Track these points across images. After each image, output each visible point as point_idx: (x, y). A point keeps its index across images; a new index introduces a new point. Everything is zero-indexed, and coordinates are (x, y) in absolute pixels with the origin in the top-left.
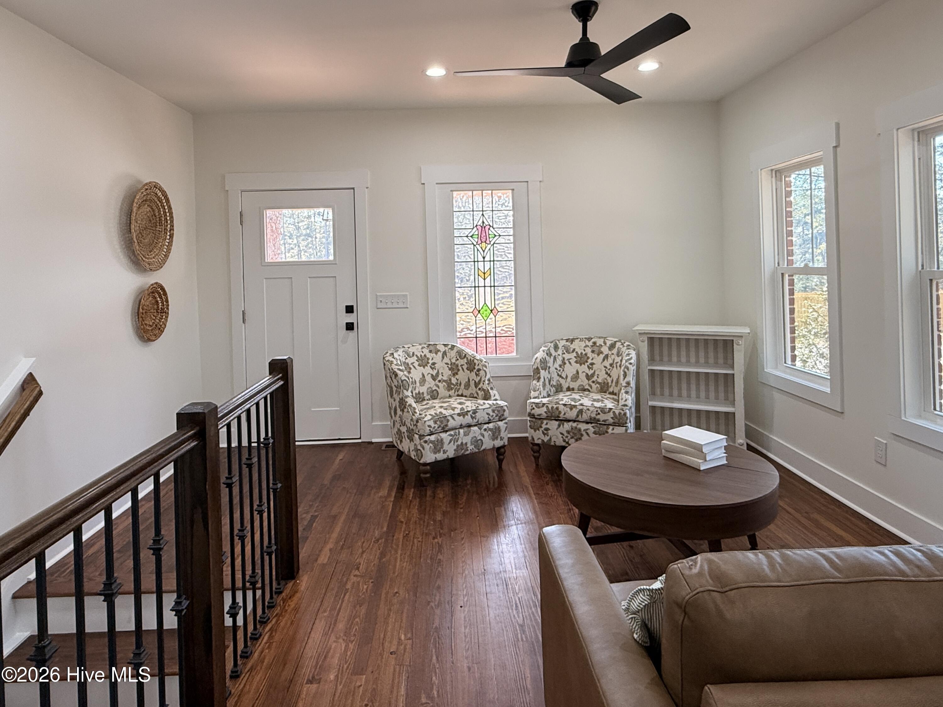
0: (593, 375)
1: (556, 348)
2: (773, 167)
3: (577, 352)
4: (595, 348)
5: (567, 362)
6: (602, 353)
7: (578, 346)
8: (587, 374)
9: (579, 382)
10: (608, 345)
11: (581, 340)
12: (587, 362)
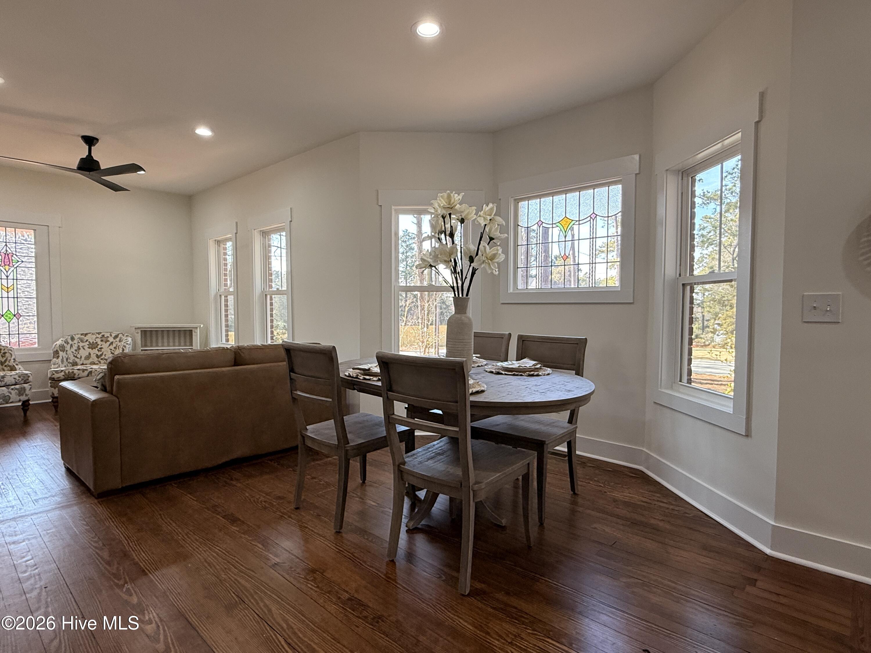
0: (101, 355)
1: (73, 339)
2: (216, 239)
3: (89, 342)
4: (103, 339)
5: (81, 348)
6: (108, 341)
7: (91, 338)
8: (97, 355)
9: (91, 360)
10: (113, 336)
11: (93, 334)
12: (97, 347)
